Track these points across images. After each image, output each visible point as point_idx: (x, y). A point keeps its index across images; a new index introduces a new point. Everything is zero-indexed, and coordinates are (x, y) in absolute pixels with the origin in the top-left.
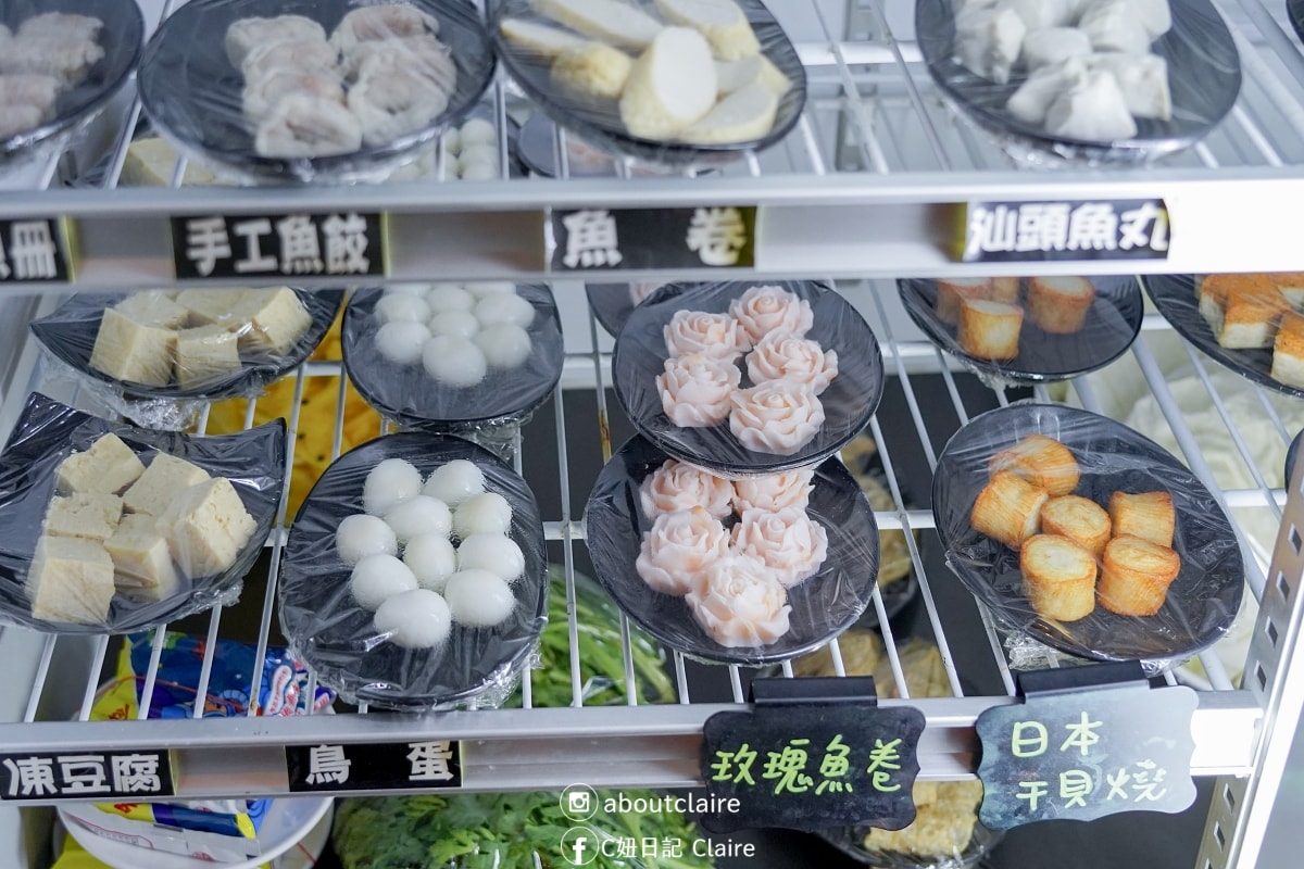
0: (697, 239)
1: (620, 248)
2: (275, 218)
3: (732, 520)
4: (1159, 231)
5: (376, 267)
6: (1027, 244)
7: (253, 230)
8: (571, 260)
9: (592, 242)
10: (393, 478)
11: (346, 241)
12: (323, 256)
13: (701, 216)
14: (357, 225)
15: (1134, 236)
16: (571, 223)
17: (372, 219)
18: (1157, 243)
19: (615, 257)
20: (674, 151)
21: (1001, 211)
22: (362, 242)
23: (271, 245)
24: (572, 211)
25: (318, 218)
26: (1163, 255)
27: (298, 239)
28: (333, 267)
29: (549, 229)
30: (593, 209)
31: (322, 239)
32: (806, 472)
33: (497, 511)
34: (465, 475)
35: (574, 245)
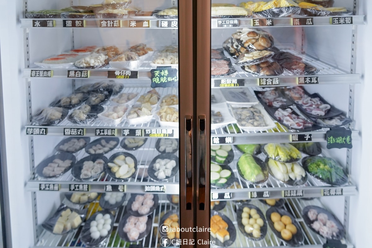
0: (119, 188)
1: (112, 189)
2: (79, 185)
3: (135, 224)
4: (164, 189)
5: (88, 190)
6: (151, 190)
7: (77, 186)
8: (107, 190)
9: (109, 188)
10: (100, 216)
11: (86, 187)
12: (83, 189)
13: (120, 186)
14: (87, 186)
15: (162, 190)
16: (107, 186)
17: (88, 185)
18: (164, 191)
19: (111, 190)
20: (119, 179)
21: (149, 186)
22: (87, 188)
23: (78, 188)
24: (107, 185)
25: (83, 185)
26: (164, 192)
27: (81, 187)
28: (84, 190)
29: (105, 187)
30: (109, 185)
31: (83, 187)
32: (147, 216)
33: (110, 221)
34: (108, 216)
35: (107, 188)
